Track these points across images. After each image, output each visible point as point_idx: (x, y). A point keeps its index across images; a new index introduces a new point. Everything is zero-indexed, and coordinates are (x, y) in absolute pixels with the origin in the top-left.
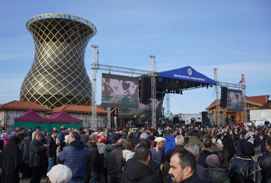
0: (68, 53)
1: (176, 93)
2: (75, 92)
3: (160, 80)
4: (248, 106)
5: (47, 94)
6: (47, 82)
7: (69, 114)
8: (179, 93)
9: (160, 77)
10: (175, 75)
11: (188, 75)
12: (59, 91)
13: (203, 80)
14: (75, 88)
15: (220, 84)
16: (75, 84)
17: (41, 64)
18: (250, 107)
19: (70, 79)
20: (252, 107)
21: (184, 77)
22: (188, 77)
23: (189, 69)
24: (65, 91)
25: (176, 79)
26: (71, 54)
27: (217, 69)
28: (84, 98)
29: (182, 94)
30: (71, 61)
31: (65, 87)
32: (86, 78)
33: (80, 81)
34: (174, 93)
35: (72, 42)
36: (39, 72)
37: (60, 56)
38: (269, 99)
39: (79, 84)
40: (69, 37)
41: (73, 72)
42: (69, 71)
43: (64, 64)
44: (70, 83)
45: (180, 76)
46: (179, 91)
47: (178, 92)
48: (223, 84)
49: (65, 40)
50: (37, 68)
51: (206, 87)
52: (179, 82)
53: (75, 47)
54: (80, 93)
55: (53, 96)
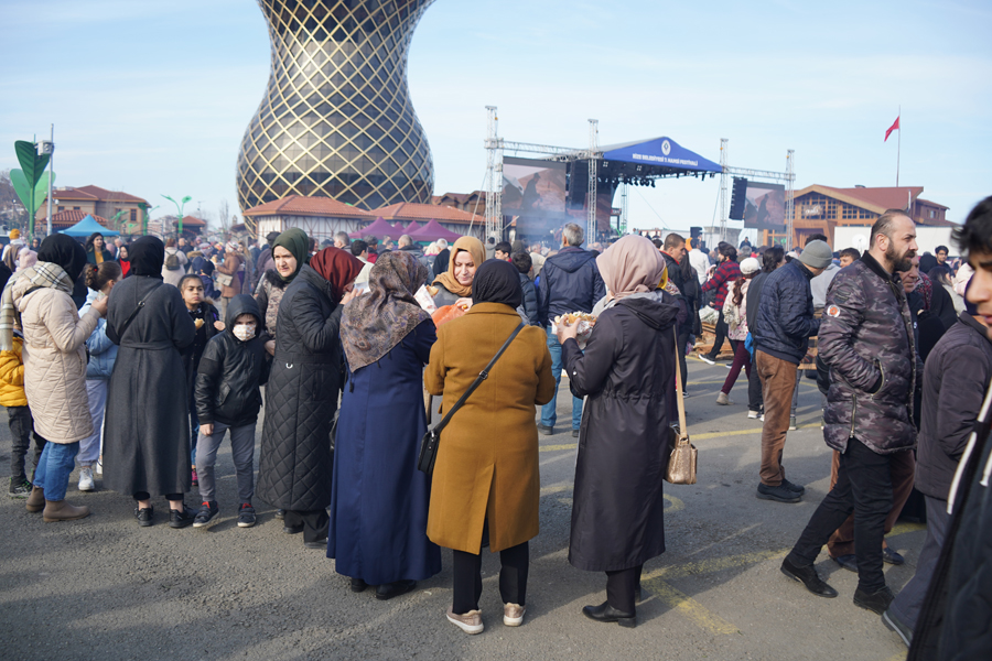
0: (367, 61)
1: (642, 184)
2: (390, 165)
3: (605, 165)
4: (858, 214)
5: (318, 171)
6: (317, 139)
7: (444, 227)
8: (647, 185)
9: (606, 160)
10: (636, 156)
11: (661, 155)
12: (349, 164)
13: (694, 164)
14: (389, 155)
15: (733, 171)
16: (388, 143)
17: (296, 91)
18: (861, 217)
19: (375, 132)
20: (867, 217)
21: (652, 158)
22: (660, 159)
23: (666, 142)
24: (364, 163)
25: (636, 164)
26: (376, 62)
27: (727, 140)
28: (411, 181)
29: (653, 185)
30: (376, 82)
31: (363, 153)
32: (415, 127)
33: (400, 137)
34: (636, 184)
35: (377, 29)
36: (293, 113)
37: (346, 69)
38: (921, 197)
39: (400, 145)
40: (370, 16)
41: (383, 113)
42: (371, 111)
43: (359, 91)
44: (376, 143)
45: (645, 158)
46: (648, 180)
47: (645, 183)
48: (739, 171)
49: (360, 22)
50: (284, 101)
51: (700, 177)
52: (643, 169)
53: (384, 43)
54: (401, 168)
55: (334, 175)
